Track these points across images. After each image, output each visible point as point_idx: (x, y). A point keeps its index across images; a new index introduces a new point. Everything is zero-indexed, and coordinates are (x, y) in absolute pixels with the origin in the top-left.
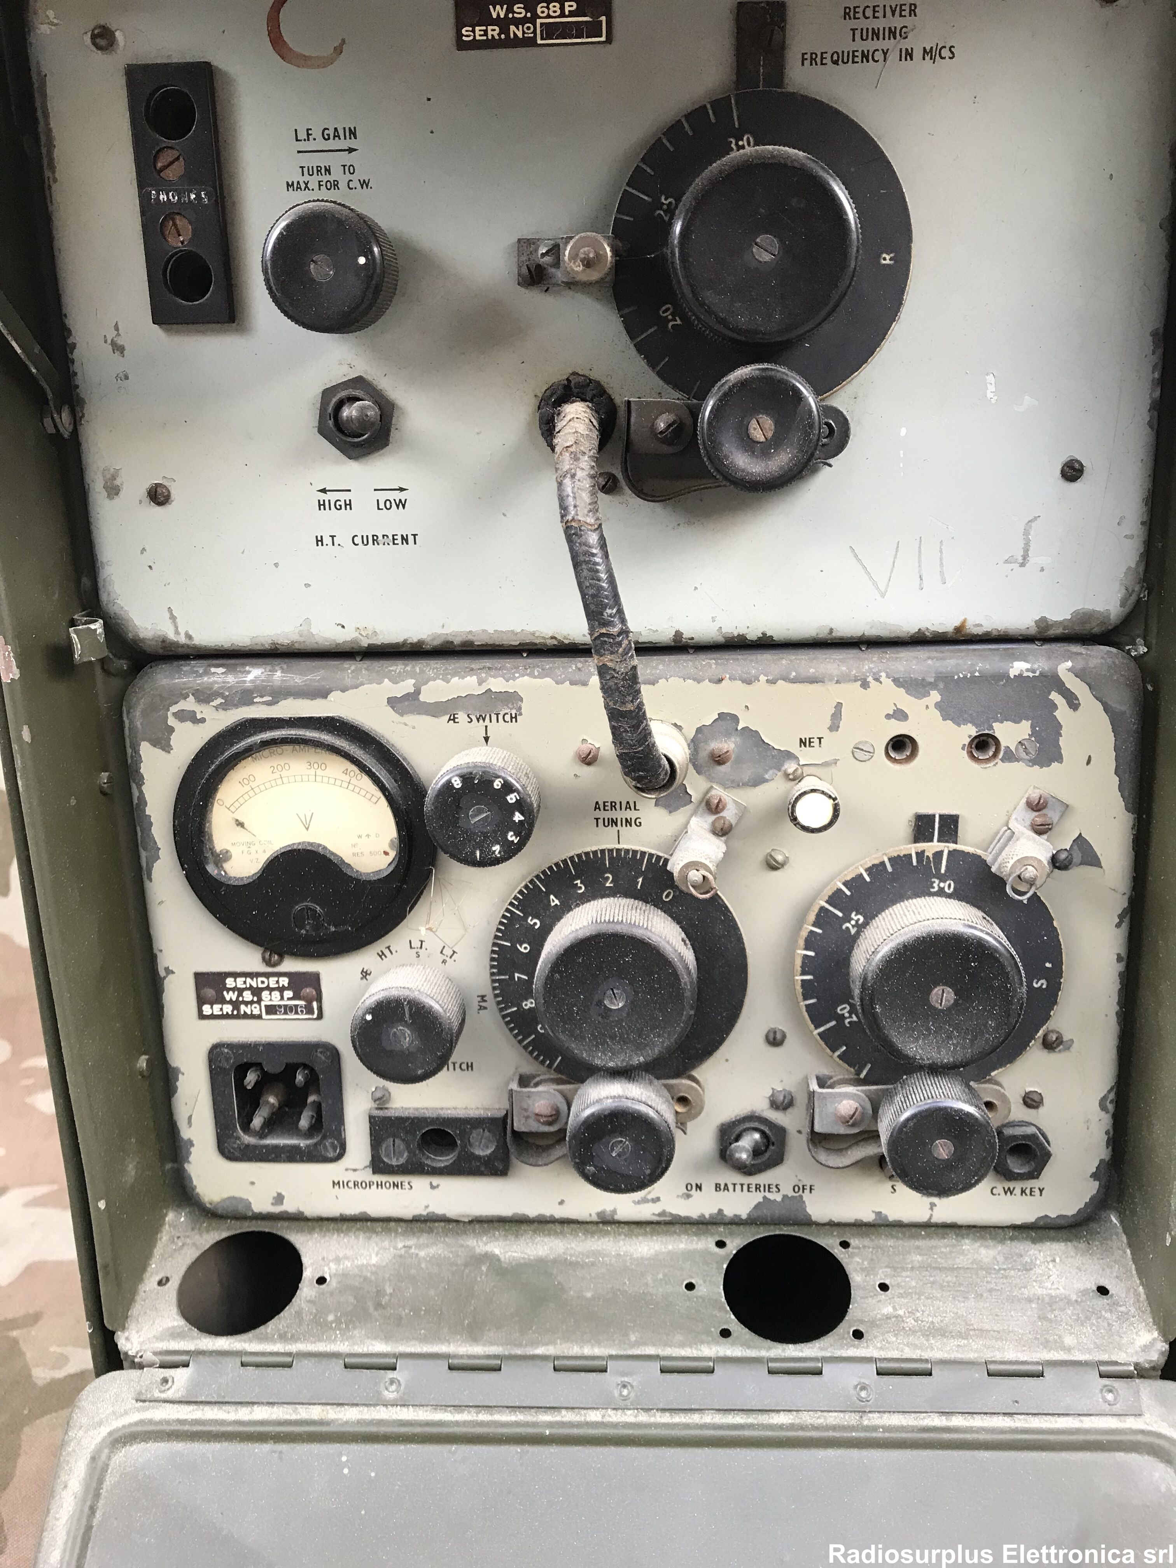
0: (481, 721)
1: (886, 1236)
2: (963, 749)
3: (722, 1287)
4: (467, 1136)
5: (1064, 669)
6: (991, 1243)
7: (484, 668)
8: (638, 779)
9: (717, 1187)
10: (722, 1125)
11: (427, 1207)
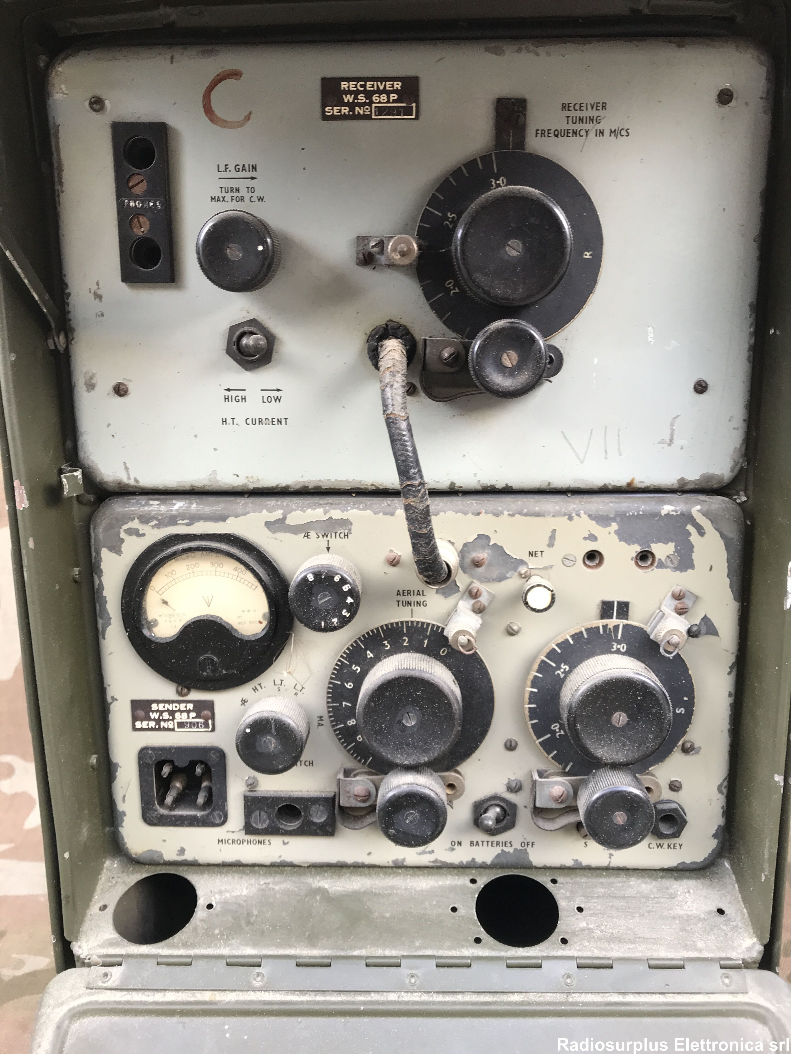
0: (325, 537)
1: (580, 875)
2: (632, 560)
3: (475, 910)
4: (308, 809)
5: (695, 510)
6: (648, 880)
7: (328, 503)
8: (428, 577)
9: (472, 843)
10: (476, 802)
11: (280, 857)
